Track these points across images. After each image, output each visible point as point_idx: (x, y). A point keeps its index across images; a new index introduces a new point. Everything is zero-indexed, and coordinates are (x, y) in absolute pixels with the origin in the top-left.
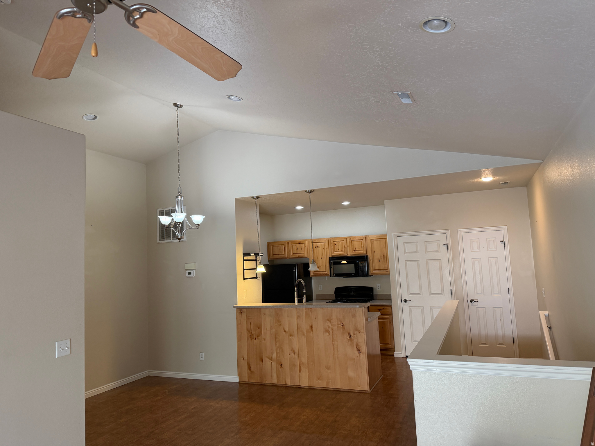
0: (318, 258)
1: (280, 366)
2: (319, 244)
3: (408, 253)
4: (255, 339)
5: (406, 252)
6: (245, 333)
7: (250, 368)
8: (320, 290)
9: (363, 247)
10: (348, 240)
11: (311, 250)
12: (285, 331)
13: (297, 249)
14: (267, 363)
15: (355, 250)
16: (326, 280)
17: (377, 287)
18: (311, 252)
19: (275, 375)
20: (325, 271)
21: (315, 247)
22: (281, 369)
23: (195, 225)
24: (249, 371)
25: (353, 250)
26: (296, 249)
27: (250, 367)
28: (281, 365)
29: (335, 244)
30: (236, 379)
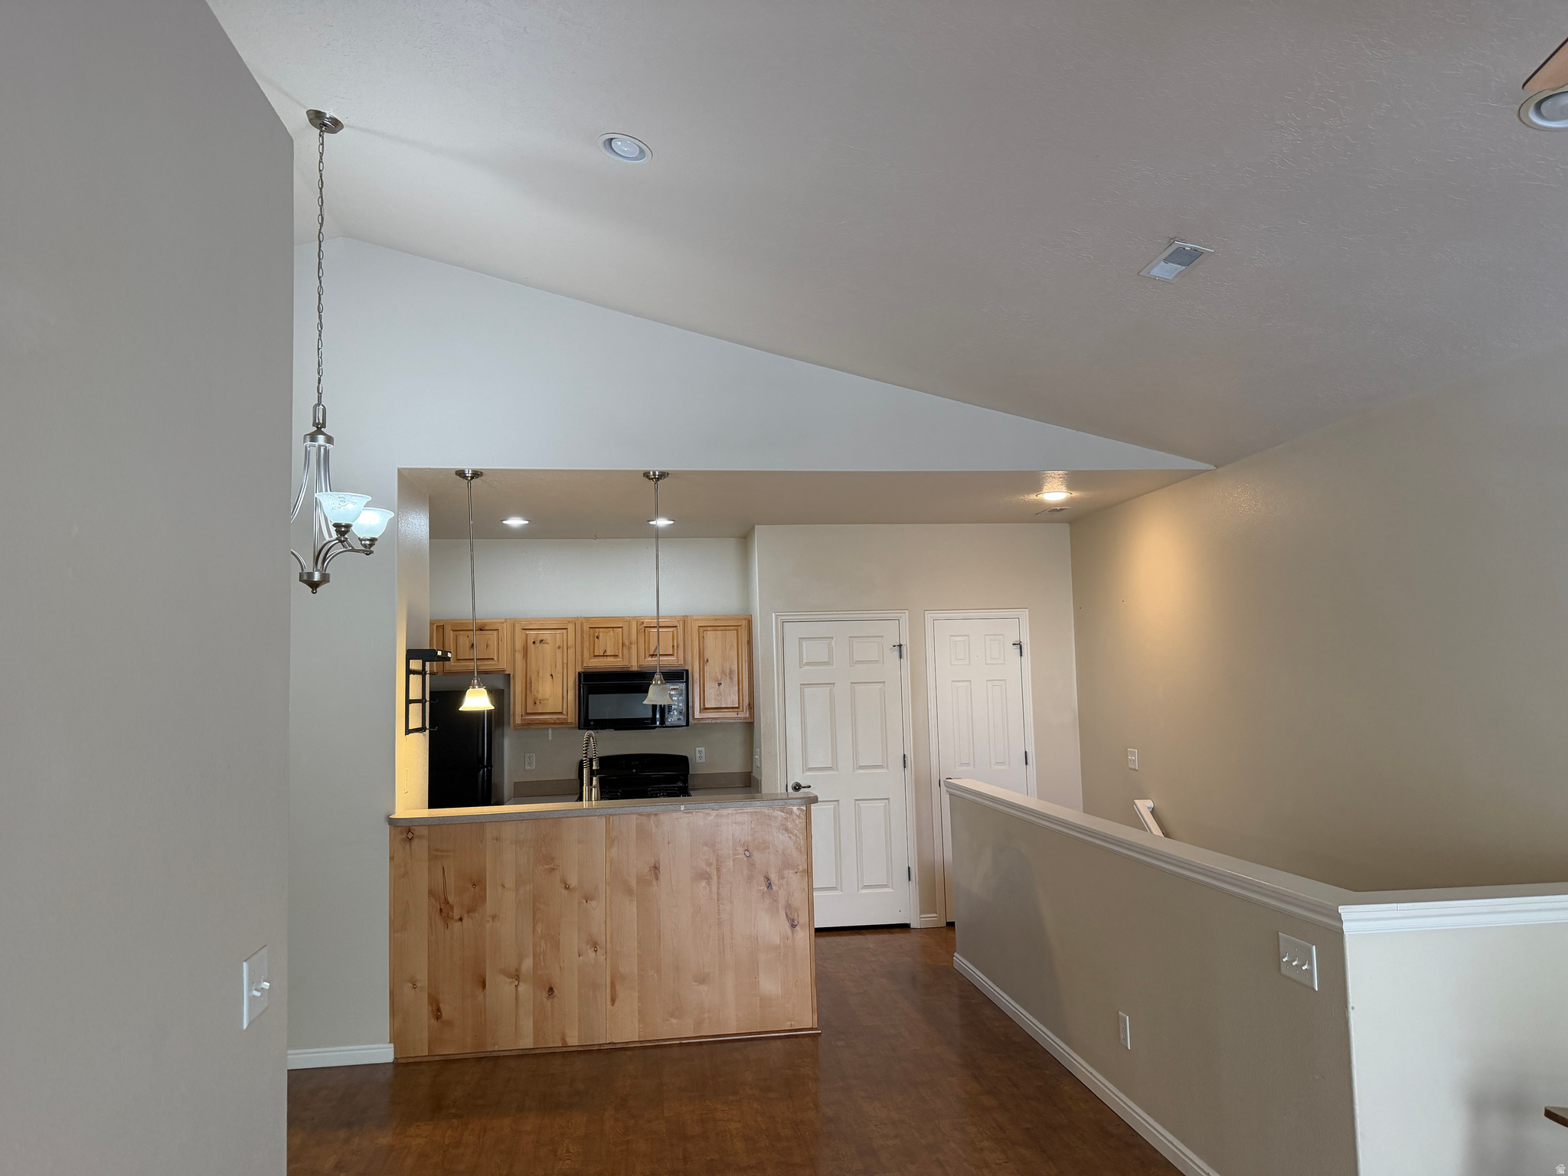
0: (540, 675)
1: (545, 994)
2: (546, 635)
3: (807, 664)
4: (461, 919)
5: (805, 661)
6: (423, 904)
7: (437, 1013)
8: (527, 768)
9: (675, 647)
10: (634, 625)
11: (519, 651)
12: (567, 888)
13: (473, 645)
14: (501, 989)
15: (653, 655)
16: (550, 738)
17: (698, 755)
18: (519, 657)
19: (528, 1025)
20: (561, 713)
21: (534, 643)
22: (548, 1003)
23: (361, 540)
24: (433, 1021)
25: (647, 655)
26: (468, 646)
27: (439, 1010)
28: (551, 990)
29: (596, 634)
30: (383, 1053)
